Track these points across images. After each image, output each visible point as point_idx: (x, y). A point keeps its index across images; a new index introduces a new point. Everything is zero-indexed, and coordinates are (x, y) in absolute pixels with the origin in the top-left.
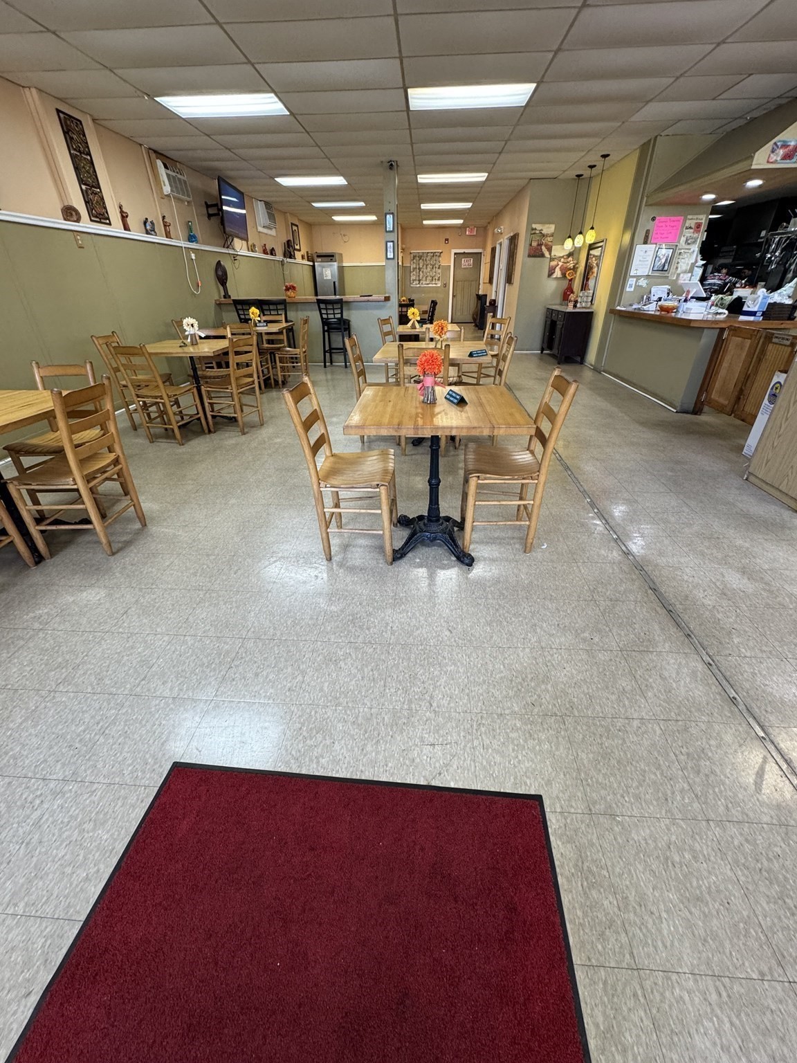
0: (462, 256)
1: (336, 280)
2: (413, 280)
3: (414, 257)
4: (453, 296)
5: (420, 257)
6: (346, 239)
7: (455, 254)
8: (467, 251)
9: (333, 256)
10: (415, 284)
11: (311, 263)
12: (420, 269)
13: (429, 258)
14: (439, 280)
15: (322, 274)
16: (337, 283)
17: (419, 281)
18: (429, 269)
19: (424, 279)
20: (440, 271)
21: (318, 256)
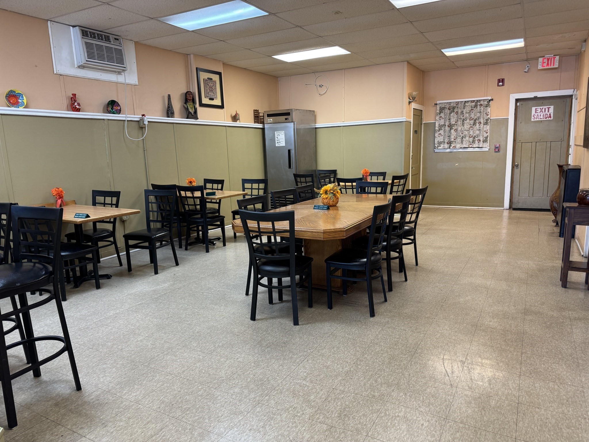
0: (531, 103)
1: (292, 147)
2: (440, 143)
3: (442, 109)
4: (514, 166)
5: (452, 109)
6: (322, 91)
7: (517, 100)
8: (540, 94)
9: (288, 114)
10: (444, 148)
11: (260, 126)
12: (451, 126)
13: (468, 109)
14: (485, 141)
15: (273, 139)
16: (293, 152)
17: (450, 143)
18: (467, 126)
19: (459, 140)
20: (488, 127)
21: (269, 116)
